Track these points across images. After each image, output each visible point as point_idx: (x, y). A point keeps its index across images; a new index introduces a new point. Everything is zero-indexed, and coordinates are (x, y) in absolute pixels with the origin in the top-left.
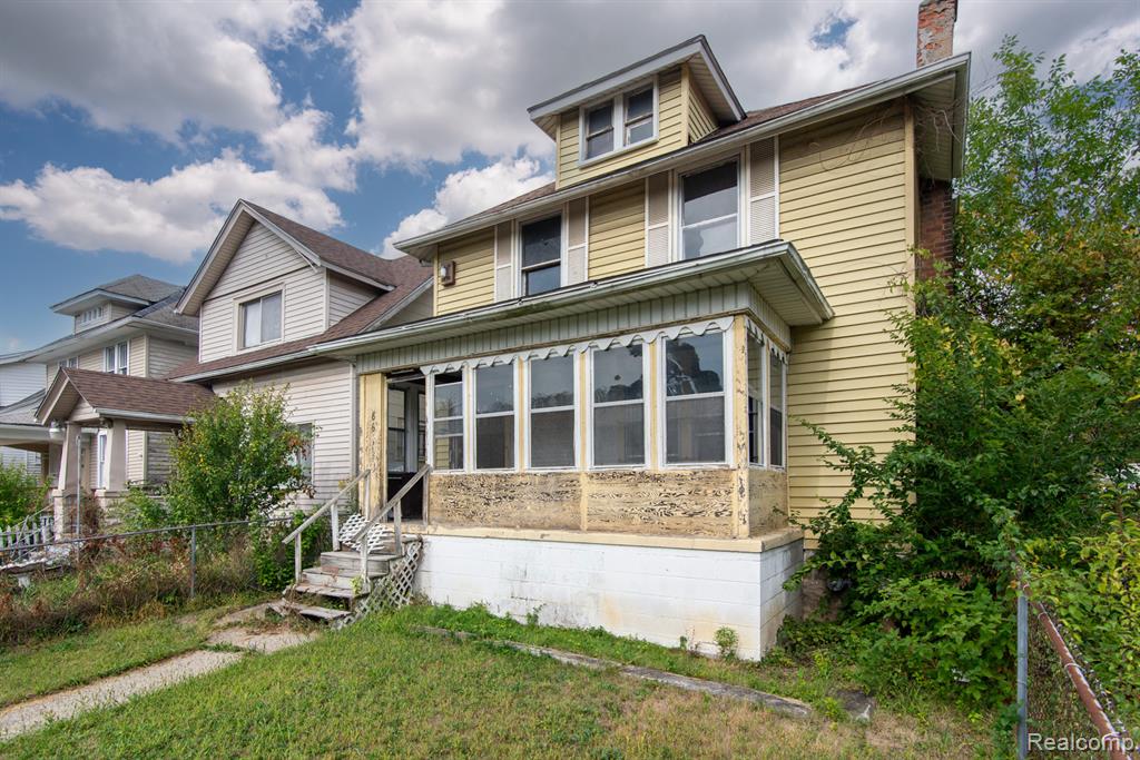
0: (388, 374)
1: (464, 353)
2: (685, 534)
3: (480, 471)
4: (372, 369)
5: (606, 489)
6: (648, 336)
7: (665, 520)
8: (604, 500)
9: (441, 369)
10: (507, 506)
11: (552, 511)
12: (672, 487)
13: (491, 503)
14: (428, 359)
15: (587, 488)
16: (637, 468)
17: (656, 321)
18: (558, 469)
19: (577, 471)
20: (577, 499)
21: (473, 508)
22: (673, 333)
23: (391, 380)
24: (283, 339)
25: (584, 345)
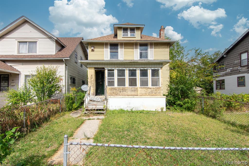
0: (95, 68)
1: (115, 66)
2: (155, 96)
3: (118, 87)
4: (92, 66)
5: (142, 90)
6: (149, 68)
7: (152, 94)
8: (142, 91)
9: (110, 69)
10: (124, 92)
11: (133, 93)
12: (153, 89)
13: (121, 92)
14: (107, 66)
15: (139, 89)
16: (147, 87)
17: (151, 66)
18: (134, 87)
19: (138, 87)
20: (137, 91)
21: (117, 93)
22: (153, 68)
23: (96, 69)
24: (38, 53)
25: (139, 68)
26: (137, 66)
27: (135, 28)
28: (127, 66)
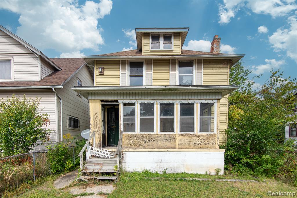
0: (102, 101)
1: (137, 98)
2: (205, 149)
3: (142, 133)
4: (96, 98)
5: (183, 138)
6: (195, 101)
7: (199, 145)
8: (183, 141)
9: (127, 102)
10: (152, 143)
11: (167, 144)
12: (201, 138)
13: (147, 142)
14: (122, 98)
15: (178, 138)
16: (192, 133)
17: (199, 98)
18: (169, 133)
19: (175, 134)
20: (175, 141)
21: (140, 143)
22: (203, 101)
23: (103, 103)
24: (13, 80)
25: (178, 101)
26: (175, 98)
27: (172, 35)
28: (157, 98)
